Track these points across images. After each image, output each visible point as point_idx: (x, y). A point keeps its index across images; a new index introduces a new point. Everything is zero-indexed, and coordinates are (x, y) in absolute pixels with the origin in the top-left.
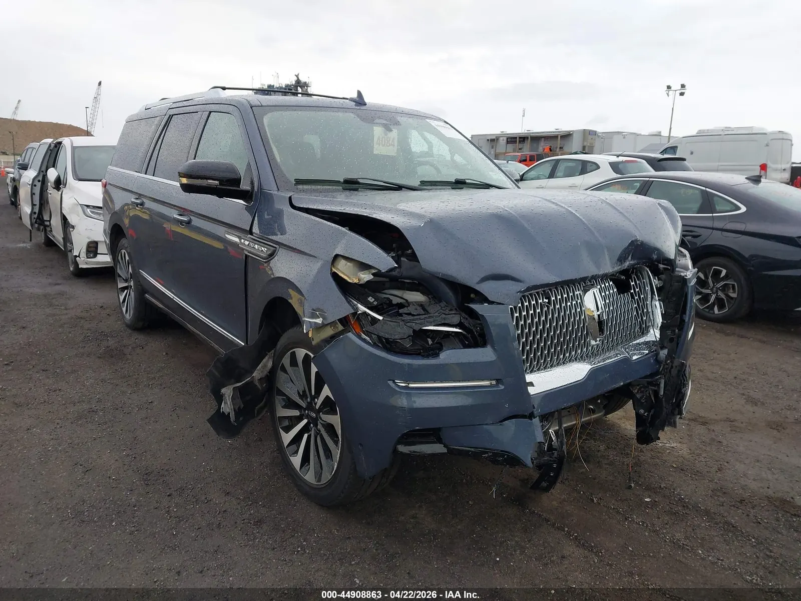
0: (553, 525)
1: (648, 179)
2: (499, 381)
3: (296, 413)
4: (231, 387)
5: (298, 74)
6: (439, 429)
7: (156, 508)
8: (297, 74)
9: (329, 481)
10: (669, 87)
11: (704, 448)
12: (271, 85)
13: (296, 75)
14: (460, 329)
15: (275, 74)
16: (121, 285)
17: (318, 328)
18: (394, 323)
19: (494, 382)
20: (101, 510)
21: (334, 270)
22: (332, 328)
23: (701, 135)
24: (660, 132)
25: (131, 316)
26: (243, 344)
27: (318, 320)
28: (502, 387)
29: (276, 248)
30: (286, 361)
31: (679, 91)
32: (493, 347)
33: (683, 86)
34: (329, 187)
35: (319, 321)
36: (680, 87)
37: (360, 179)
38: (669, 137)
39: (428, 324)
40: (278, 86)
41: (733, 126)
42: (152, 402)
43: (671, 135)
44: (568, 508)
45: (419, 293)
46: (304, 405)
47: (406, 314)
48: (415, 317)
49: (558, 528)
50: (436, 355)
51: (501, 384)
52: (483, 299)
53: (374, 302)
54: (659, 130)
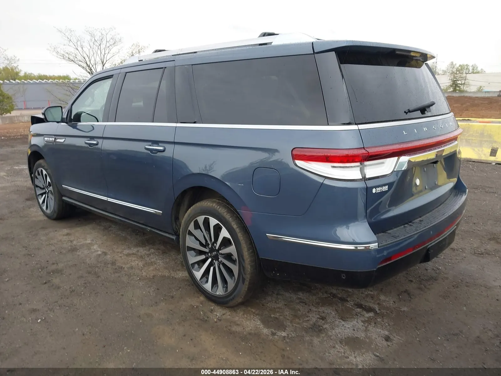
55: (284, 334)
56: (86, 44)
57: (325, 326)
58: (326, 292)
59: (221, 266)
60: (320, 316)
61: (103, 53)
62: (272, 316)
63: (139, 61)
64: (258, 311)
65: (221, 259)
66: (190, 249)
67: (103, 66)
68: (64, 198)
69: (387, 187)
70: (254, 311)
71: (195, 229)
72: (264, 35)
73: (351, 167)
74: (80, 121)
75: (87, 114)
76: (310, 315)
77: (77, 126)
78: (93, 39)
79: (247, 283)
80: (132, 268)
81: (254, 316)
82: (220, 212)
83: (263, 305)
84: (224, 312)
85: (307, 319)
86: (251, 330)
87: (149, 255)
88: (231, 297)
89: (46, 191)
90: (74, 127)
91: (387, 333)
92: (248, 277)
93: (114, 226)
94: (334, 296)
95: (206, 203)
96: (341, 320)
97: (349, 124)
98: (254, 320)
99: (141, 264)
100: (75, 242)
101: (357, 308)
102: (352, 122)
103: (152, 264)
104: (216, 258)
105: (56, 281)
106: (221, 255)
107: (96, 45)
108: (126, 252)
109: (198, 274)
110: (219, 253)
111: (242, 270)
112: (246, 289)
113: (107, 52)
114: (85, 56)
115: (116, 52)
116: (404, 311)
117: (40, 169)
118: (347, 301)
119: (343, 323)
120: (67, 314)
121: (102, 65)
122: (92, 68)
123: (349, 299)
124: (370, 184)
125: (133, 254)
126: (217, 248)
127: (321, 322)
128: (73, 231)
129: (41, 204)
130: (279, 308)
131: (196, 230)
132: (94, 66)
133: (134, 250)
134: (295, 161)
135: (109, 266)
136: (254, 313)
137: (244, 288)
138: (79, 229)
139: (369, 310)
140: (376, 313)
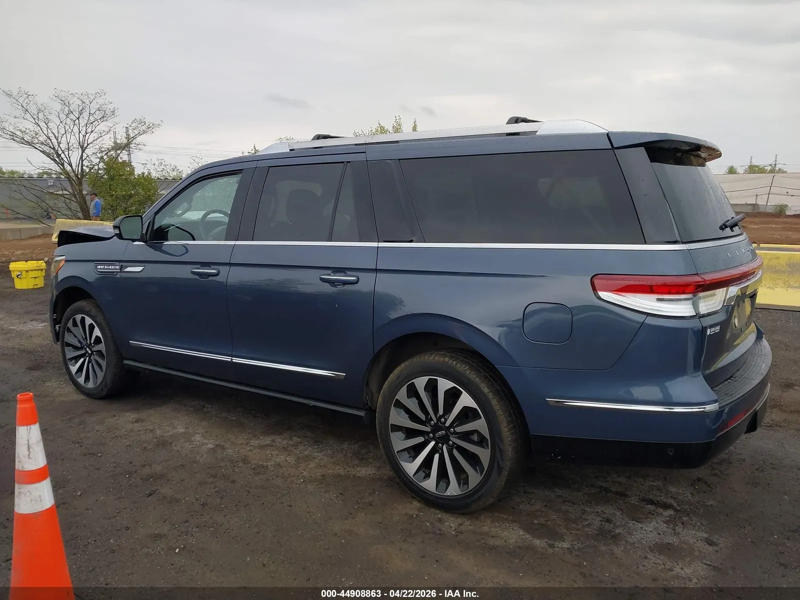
55: (566, 545)
56: (53, 118)
57: (617, 531)
58: (592, 486)
59: (455, 452)
60: (603, 518)
61: (83, 132)
62: (536, 522)
63: (290, 150)
64: (511, 517)
65: (454, 439)
66: (396, 428)
67: (83, 151)
68: (126, 362)
69: (718, 328)
70: (505, 517)
71: (408, 397)
72: (517, 120)
73: (680, 300)
74: (167, 240)
75: (177, 227)
76: (589, 518)
77: (162, 246)
78: (67, 109)
79: (505, 473)
80: (279, 465)
81: (509, 524)
82: (459, 370)
83: (513, 508)
84: (460, 521)
85: (587, 523)
86: (516, 542)
87: (296, 446)
88: (476, 497)
89: (87, 352)
90: (158, 248)
91: (705, 535)
92: (507, 465)
93: (210, 406)
94: (607, 490)
95: (431, 358)
96: (634, 522)
97: (675, 242)
98: (513, 529)
99: (291, 459)
100: (158, 432)
101: (647, 504)
102: (679, 239)
103: (307, 459)
104: (445, 440)
105: (166, 490)
106: (453, 436)
107: (71, 120)
108: (255, 442)
109: (411, 467)
110: (450, 432)
111: (498, 454)
112: (503, 483)
113: (89, 130)
114: (51, 135)
115: (104, 132)
116: (711, 505)
117: (78, 317)
118: (627, 496)
119: (640, 525)
120: (217, 538)
121: (80, 150)
122: (63, 156)
123: (628, 493)
124: (707, 322)
125: (267, 445)
126: (447, 424)
127: (608, 526)
128: (144, 414)
129: (74, 374)
130: (538, 510)
131: (410, 399)
132: (66, 153)
133: (267, 440)
134: (598, 293)
135: (240, 465)
136: (507, 519)
137: (499, 481)
138: (152, 411)
139: (666, 506)
140: (676, 510)
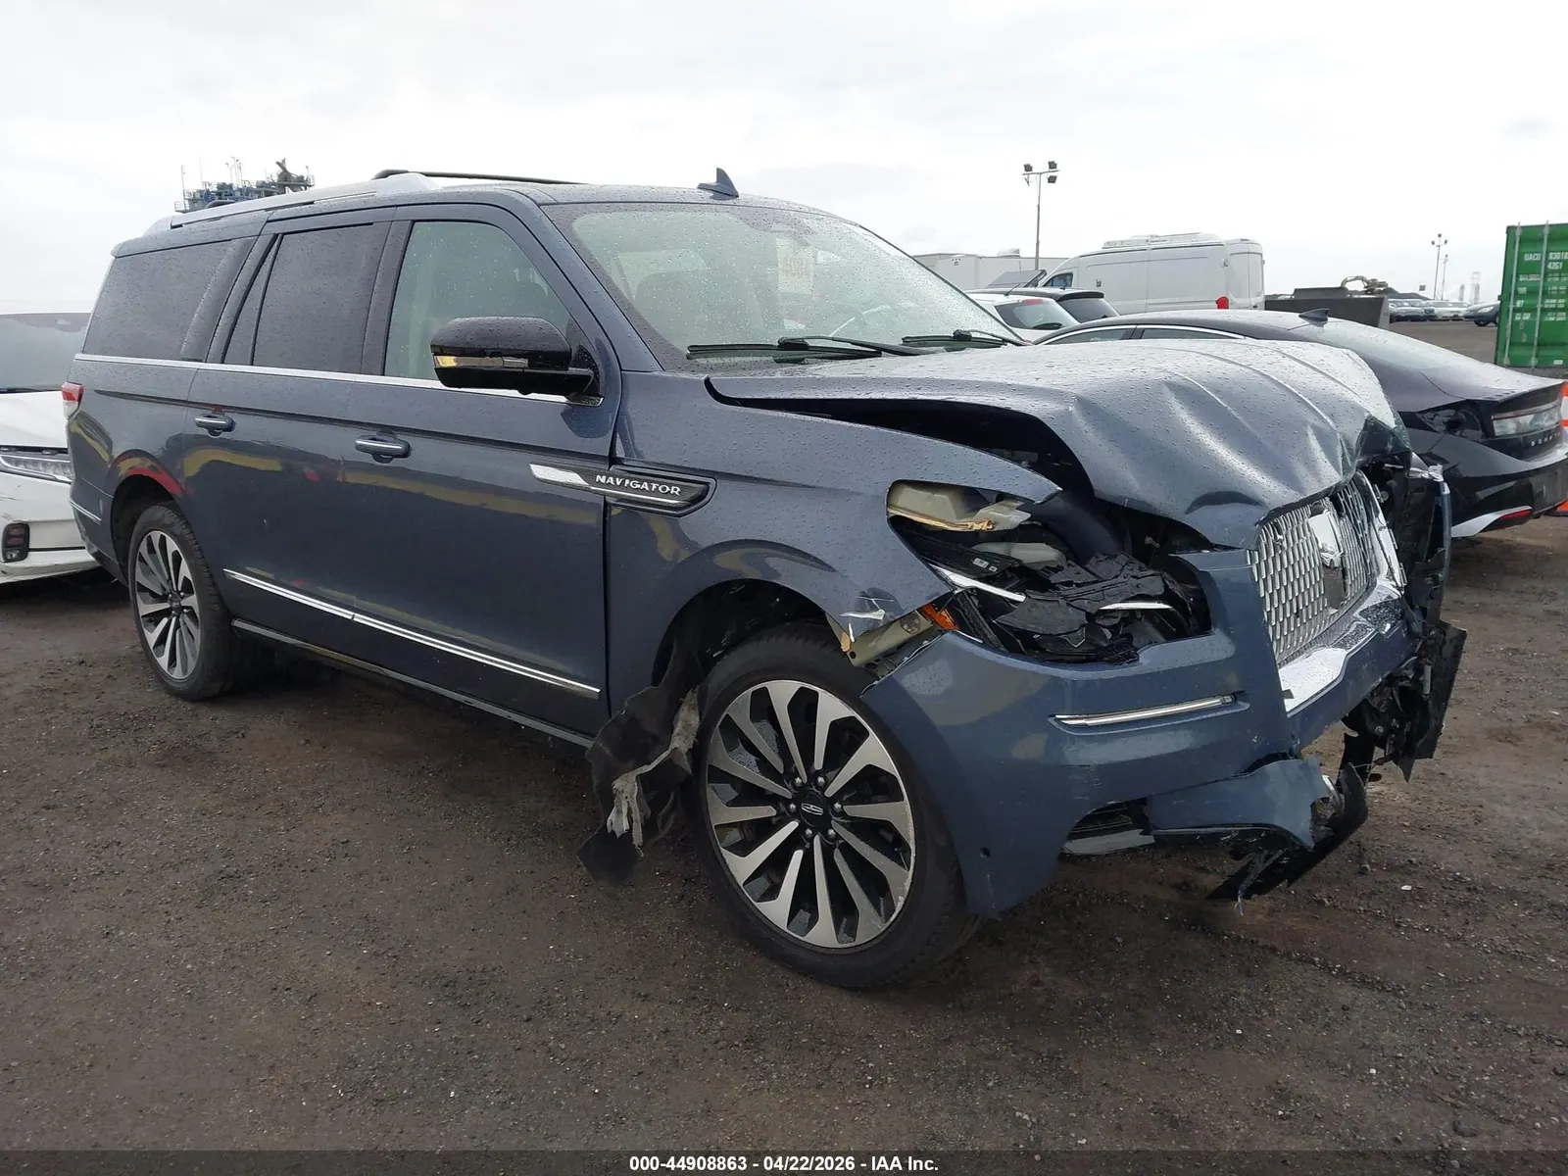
0: (1288, 955)
1: (1134, 327)
2: (1237, 696)
3: (768, 811)
4: (632, 776)
5: (284, 161)
6: (1143, 801)
7: (519, 1049)
8: (280, 161)
9: (880, 935)
10: (1028, 168)
11: (1426, 787)
12: (224, 184)
13: (278, 163)
14: (1165, 604)
15: (232, 162)
16: (146, 608)
17: (872, 631)
18: (1051, 604)
19: (1228, 699)
20: (405, 1071)
21: (894, 512)
22: (905, 627)
23: (1111, 250)
24: (1018, 251)
25: (190, 671)
26: (598, 690)
27: (877, 613)
28: (1247, 706)
29: (707, 484)
30: (740, 709)
31: (1045, 174)
32: (1228, 633)
33: (1052, 165)
34: (756, 359)
35: (879, 615)
36: (1047, 168)
37: (808, 338)
38: (1037, 258)
39: (1110, 599)
40: (241, 187)
41: (1161, 233)
42: (347, 841)
43: (1040, 256)
44: (1288, 923)
45: (1044, 545)
46: (787, 794)
47: (1063, 584)
48: (1084, 588)
49: (1299, 960)
50: (1131, 658)
51: (1241, 701)
52: (1199, 542)
53: (989, 566)
54: (1016, 247)
